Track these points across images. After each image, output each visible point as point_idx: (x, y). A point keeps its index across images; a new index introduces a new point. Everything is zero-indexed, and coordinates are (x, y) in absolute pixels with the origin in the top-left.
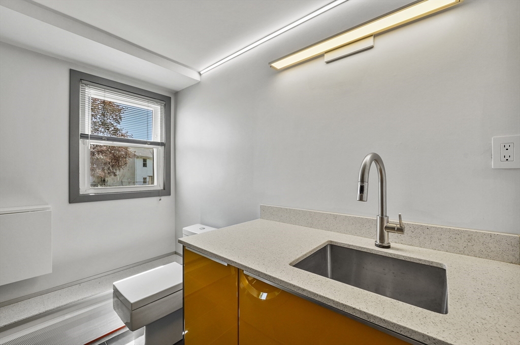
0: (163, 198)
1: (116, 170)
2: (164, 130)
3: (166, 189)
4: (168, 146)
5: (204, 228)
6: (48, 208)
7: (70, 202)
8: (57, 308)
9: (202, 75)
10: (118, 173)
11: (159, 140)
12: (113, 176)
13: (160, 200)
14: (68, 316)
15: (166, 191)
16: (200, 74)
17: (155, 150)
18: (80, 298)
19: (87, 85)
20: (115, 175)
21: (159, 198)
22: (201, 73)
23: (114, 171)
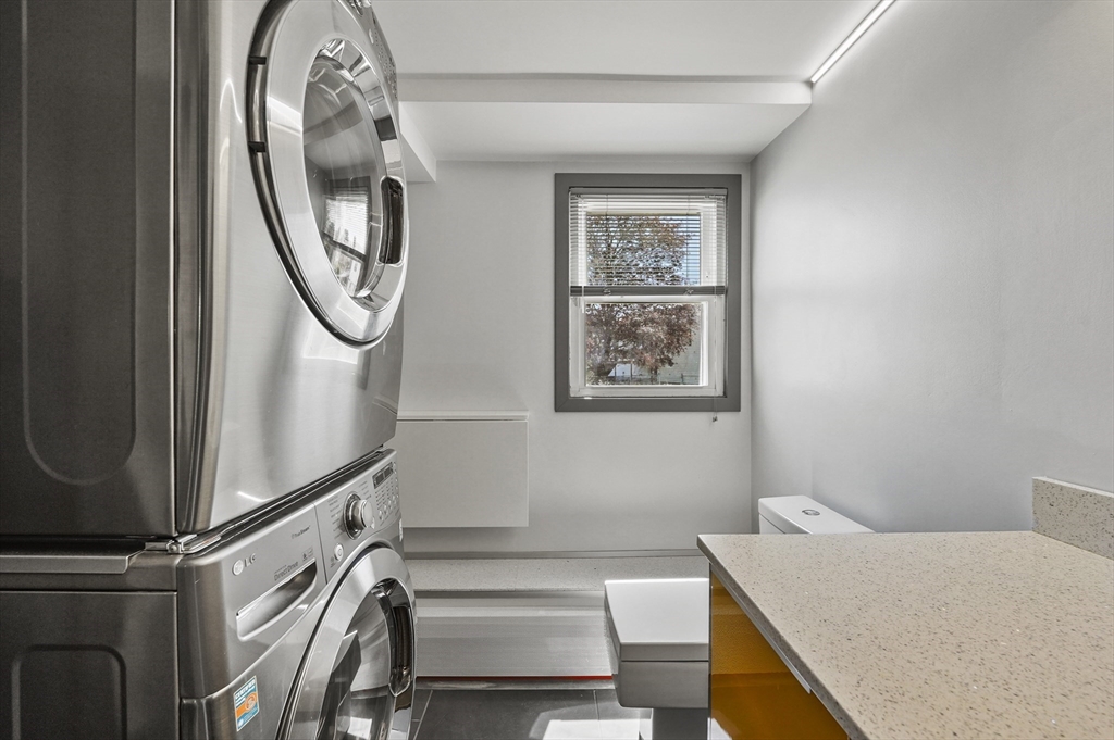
0: (722, 416)
1: (673, 353)
2: (724, 257)
3: (728, 395)
4: (733, 292)
5: (817, 514)
6: (524, 418)
7: (556, 411)
8: (530, 591)
9: (818, 87)
10: (676, 359)
11: (713, 283)
12: (667, 366)
13: (715, 420)
14: (542, 613)
15: (729, 399)
16: (810, 84)
17: (705, 305)
18: (562, 586)
19: (578, 195)
20: (671, 364)
21: (711, 415)
22: (813, 80)
23: (670, 356)
